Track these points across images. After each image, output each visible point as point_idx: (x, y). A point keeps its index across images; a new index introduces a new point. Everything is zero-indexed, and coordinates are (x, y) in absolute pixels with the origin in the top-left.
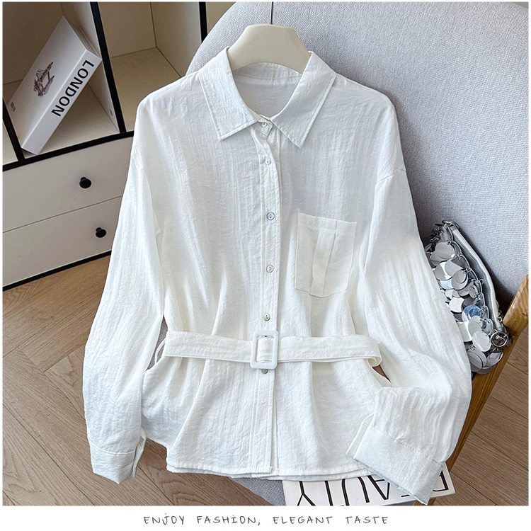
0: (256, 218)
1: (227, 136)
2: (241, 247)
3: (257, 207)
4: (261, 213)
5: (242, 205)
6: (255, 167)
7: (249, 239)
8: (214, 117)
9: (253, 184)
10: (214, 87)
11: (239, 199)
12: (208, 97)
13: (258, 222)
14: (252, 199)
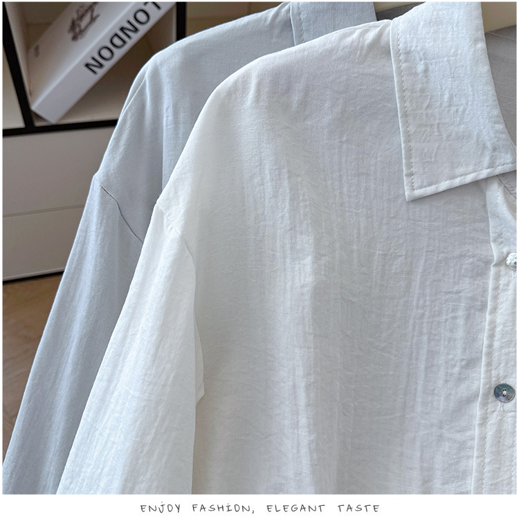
0: (463, 390)
1: (430, 190)
2: (418, 454)
3: (471, 363)
4: (480, 380)
5: (432, 354)
6: (480, 271)
7: (441, 438)
8: (408, 140)
9: (469, 309)
10: (426, 71)
11: (425, 338)
12: (402, 90)
13: (470, 400)
14: (460, 344)
